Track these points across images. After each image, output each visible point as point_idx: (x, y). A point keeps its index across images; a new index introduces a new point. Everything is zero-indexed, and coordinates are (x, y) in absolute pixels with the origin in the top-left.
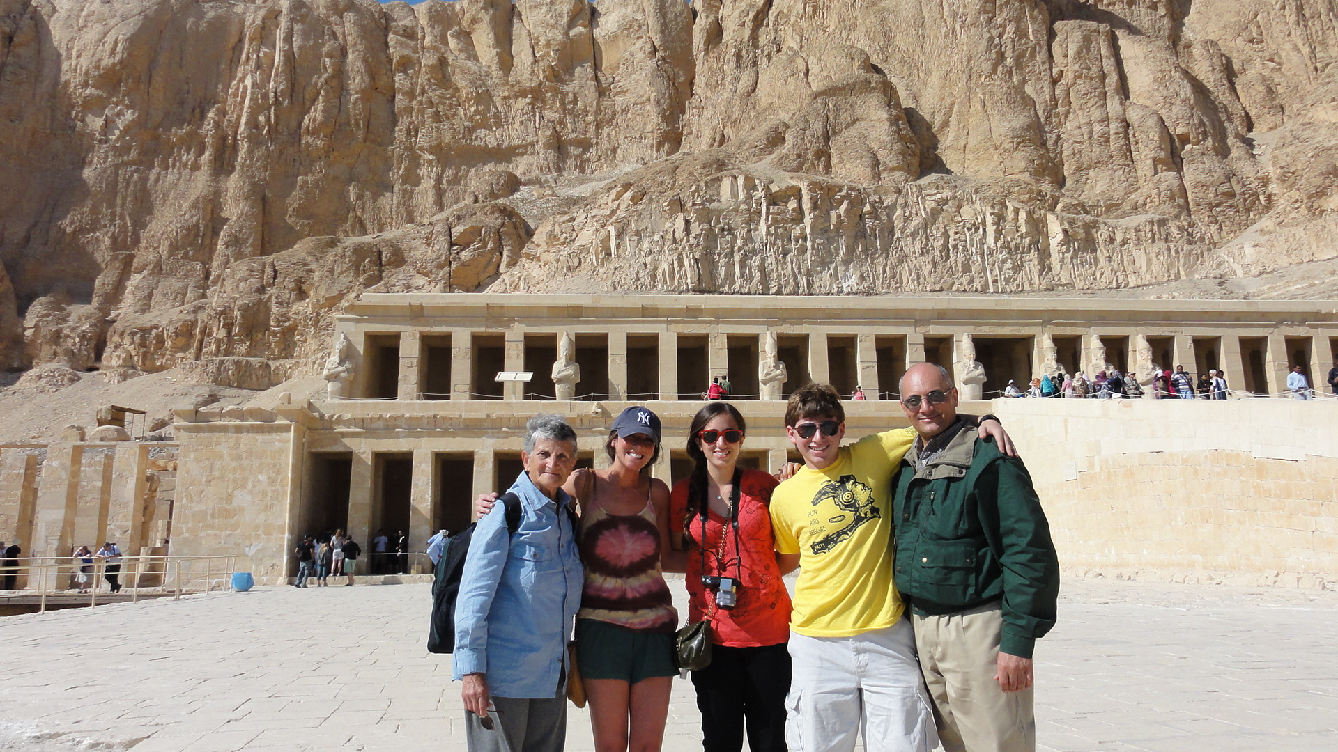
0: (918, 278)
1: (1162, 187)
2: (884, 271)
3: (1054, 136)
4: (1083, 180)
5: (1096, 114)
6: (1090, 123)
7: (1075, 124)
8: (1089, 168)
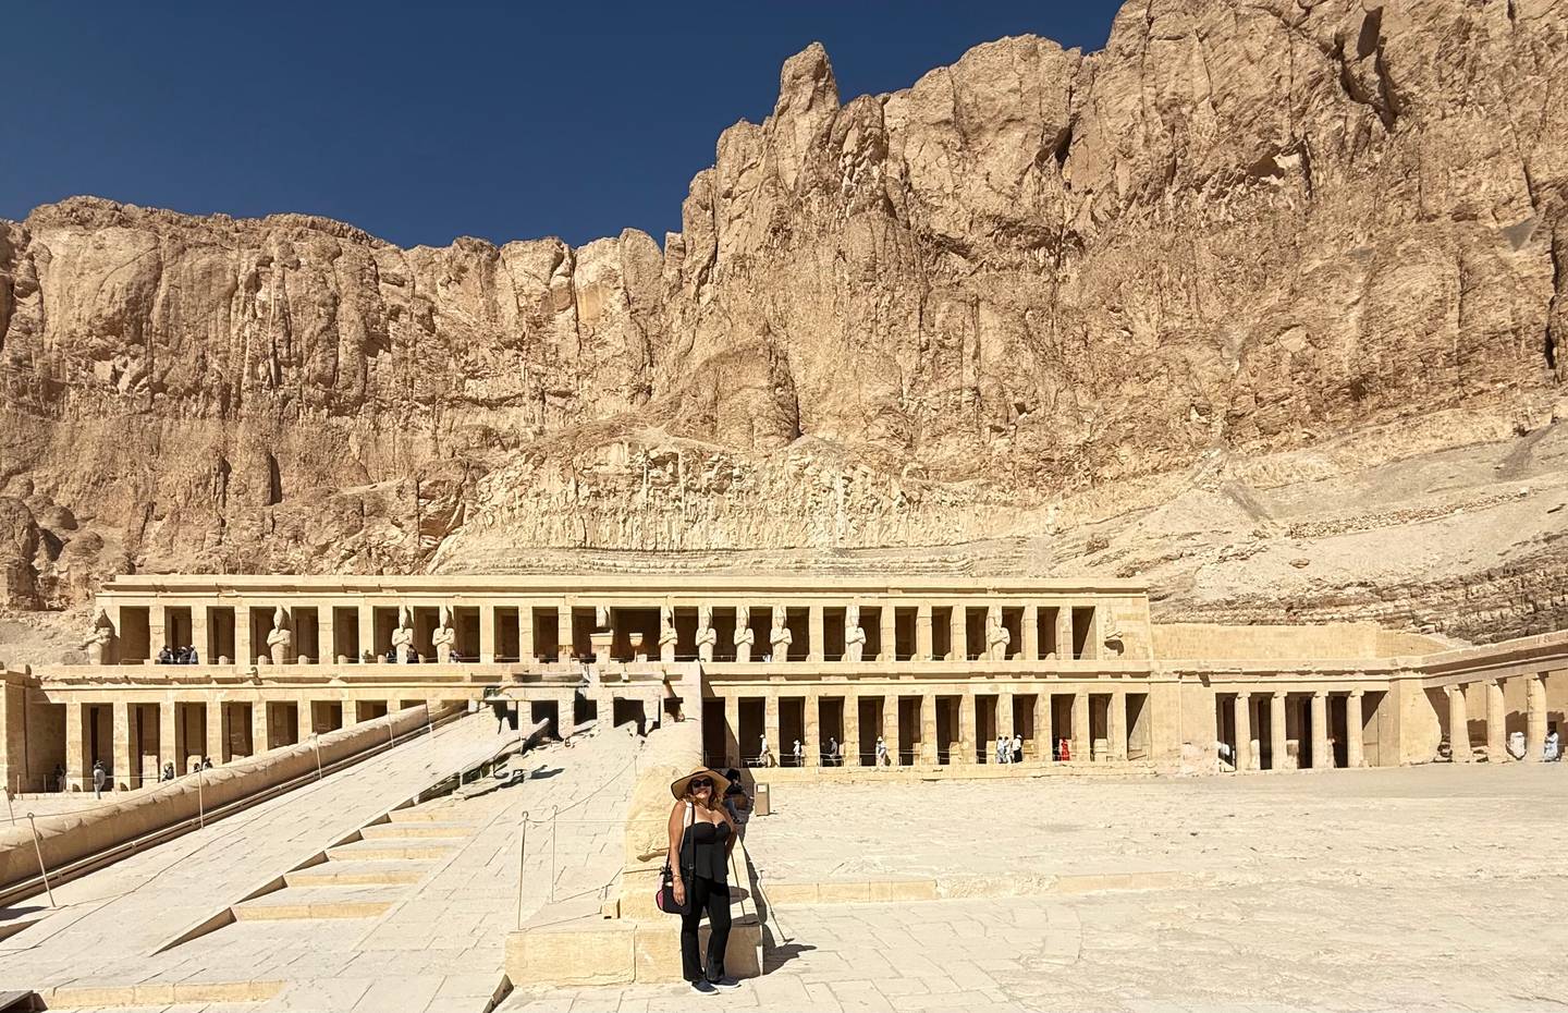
0: (777, 534)
1: (994, 453)
2: (748, 529)
3: (916, 404)
4: (936, 445)
5: (954, 383)
6: (947, 392)
7: (935, 392)
8: (940, 434)
